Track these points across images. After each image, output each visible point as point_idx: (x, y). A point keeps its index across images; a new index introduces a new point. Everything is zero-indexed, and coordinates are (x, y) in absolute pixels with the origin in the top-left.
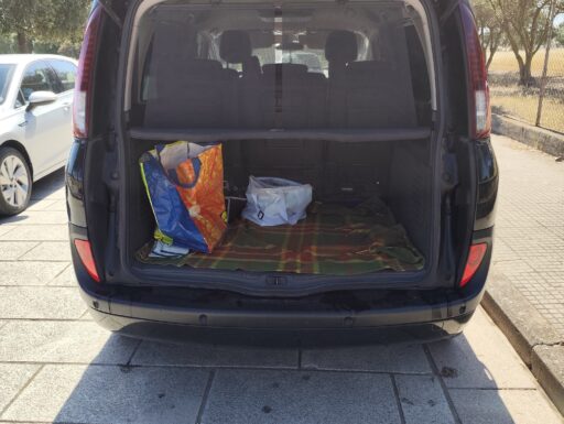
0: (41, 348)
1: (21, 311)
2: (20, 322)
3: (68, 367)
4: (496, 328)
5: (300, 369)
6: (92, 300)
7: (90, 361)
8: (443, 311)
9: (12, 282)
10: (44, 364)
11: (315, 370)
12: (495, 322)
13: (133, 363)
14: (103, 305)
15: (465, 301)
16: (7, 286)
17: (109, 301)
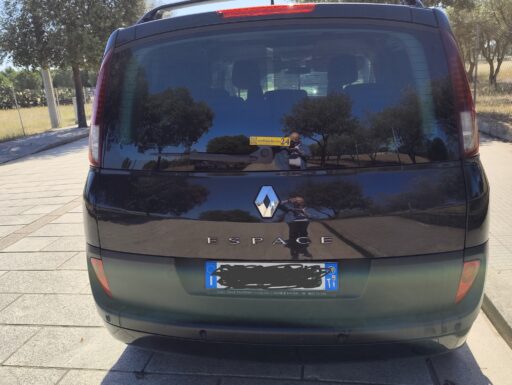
0: (67, 354)
1: (55, 318)
2: (52, 329)
3: (89, 373)
4: (501, 340)
5: (302, 380)
6: (105, 314)
7: (109, 368)
8: (438, 328)
9: (49, 290)
10: (69, 369)
11: (316, 380)
12: (500, 333)
13: (148, 370)
14: (114, 319)
15: (460, 318)
16: (45, 294)
17: (120, 316)
